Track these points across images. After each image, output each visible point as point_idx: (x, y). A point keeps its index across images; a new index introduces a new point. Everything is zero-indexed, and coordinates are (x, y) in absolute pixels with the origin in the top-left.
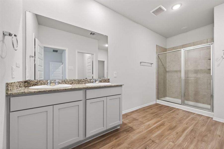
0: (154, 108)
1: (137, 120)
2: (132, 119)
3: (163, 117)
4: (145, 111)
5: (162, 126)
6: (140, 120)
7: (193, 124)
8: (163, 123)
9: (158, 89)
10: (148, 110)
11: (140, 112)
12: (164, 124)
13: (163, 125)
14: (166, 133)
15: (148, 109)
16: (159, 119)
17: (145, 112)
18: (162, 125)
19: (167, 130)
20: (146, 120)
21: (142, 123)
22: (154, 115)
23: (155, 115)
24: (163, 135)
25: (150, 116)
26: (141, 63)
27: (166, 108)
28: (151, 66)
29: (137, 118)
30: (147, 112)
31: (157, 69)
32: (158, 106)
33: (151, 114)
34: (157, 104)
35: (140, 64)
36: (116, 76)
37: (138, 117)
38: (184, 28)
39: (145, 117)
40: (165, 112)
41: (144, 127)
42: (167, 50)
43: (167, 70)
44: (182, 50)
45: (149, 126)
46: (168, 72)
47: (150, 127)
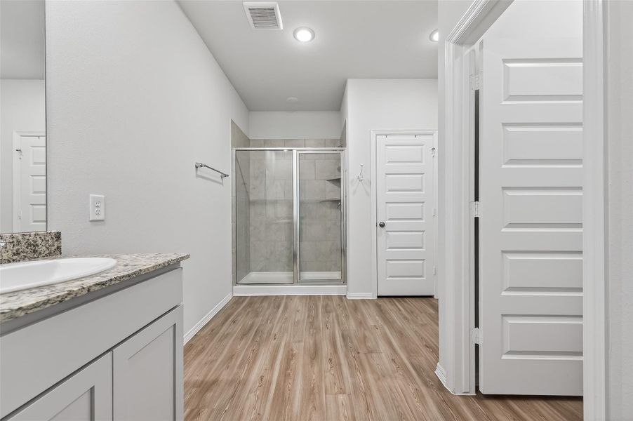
0: (238, 315)
1: (215, 382)
2: (194, 390)
3: (275, 331)
4: (220, 334)
5: (291, 359)
6: (225, 376)
7: (333, 322)
8: (289, 352)
9: (236, 253)
10: (224, 328)
11: (203, 349)
12: (292, 350)
13: (293, 356)
14: (314, 377)
15: (223, 324)
16: (273, 342)
17: (221, 340)
18: (290, 357)
19: (310, 366)
20: (240, 366)
21: (238, 385)
22: (253, 339)
23: (255, 335)
24: (313, 389)
25: (246, 344)
26: (197, 167)
27: (265, 304)
28: (222, 184)
29: (210, 377)
30: (226, 336)
31: (234, 195)
32: (244, 304)
33: (242, 338)
34: (238, 301)
35: (197, 170)
36: (101, 217)
37: (209, 371)
38: (292, 98)
39: (231, 357)
40: (270, 315)
41: (252, 397)
42: (251, 143)
43: (252, 198)
44: (295, 152)
45: (264, 383)
46: (255, 203)
47: (270, 383)
